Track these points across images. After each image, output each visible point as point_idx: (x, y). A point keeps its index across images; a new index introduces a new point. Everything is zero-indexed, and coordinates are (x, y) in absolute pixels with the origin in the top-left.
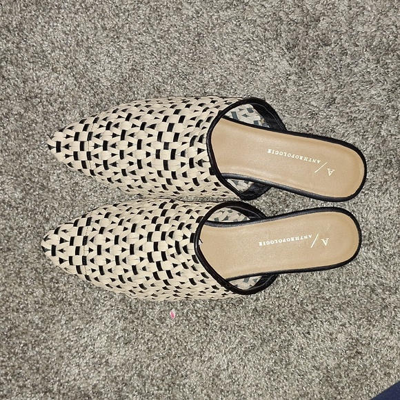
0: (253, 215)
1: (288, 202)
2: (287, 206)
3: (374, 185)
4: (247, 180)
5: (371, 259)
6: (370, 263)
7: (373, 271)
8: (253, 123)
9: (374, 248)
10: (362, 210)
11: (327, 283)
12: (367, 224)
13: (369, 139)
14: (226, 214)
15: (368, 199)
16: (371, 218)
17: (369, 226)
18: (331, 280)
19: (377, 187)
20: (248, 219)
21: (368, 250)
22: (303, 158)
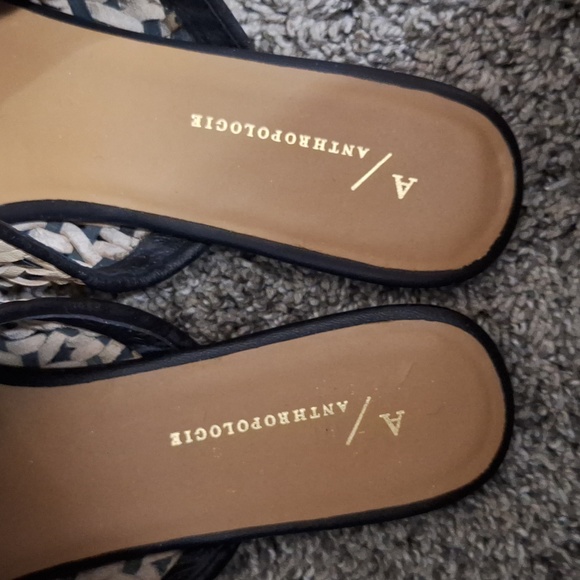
0: (147, 340)
1: (270, 293)
2: (270, 307)
3: (546, 227)
4: (127, 221)
5: (543, 469)
6: (544, 483)
7: (552, 508)
8: (139, 29)
9: (555, 435)
10: (511, 311)
11: (407, 557)
12: (528, 356)
13: (527, 77)
14: (58, 338)
15: (527, 273)
16: (540, 335)
17: (535, 359)
18: (419, 545)
19: (557, 232)
20: (136, 356)
21: (536, 441)
22: (311, 143)
